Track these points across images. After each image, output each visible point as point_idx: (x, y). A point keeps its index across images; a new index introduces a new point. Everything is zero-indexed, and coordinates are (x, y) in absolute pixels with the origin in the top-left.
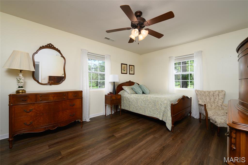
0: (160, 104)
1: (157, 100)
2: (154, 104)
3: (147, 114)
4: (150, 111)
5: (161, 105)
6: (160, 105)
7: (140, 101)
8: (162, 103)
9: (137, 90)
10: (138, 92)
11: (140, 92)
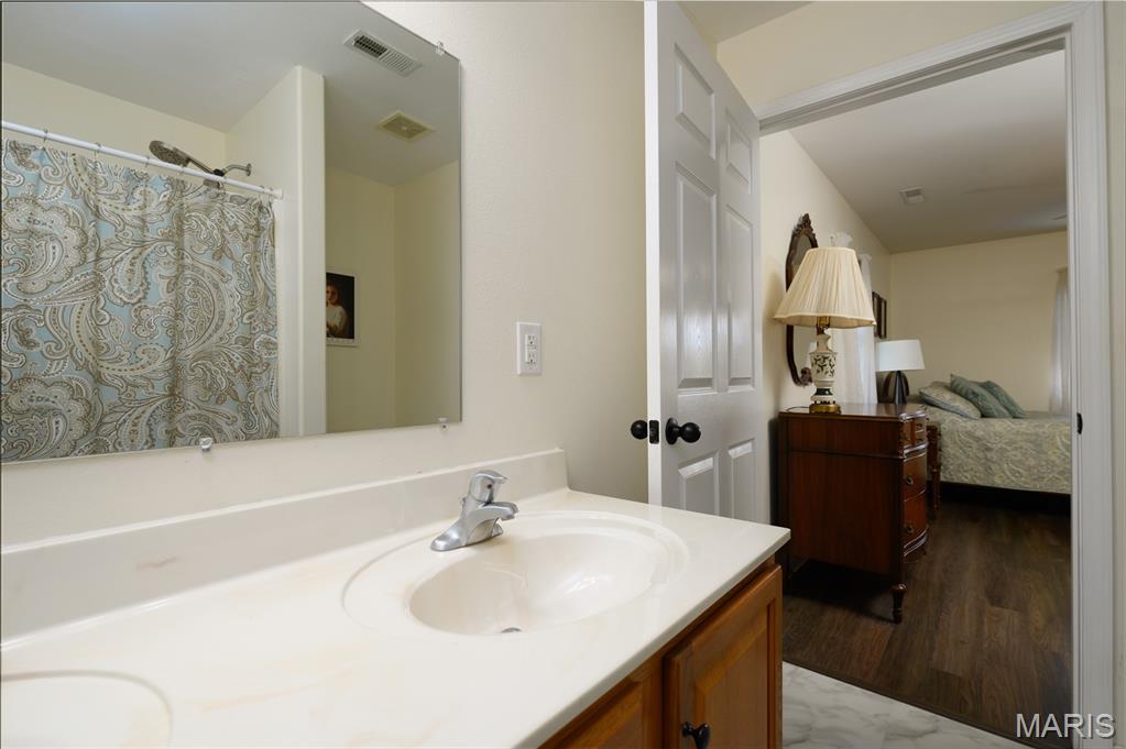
9: (991, 403)
10: (998, 410)
11: (1005, 411)
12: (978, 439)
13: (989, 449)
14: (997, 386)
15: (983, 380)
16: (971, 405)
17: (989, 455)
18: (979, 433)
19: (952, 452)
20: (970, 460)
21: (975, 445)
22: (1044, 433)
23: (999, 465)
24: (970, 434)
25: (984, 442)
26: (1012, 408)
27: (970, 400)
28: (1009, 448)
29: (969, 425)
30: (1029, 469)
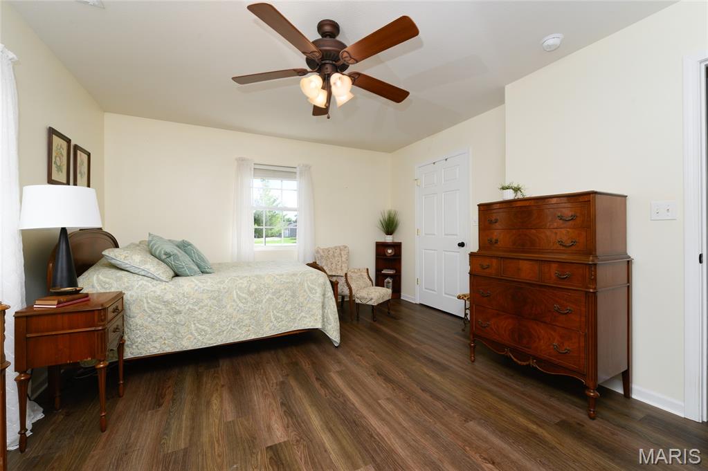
0: (307, 290)
1: (297, 280)
2: (290, 293)
3: (267, 331)
4: (278, 317)
5: (314, 291)
6: (310, 291)
7: (235, 296)
8: (313, 284)
9: (185, 261)
10: (189, 268)
11: (196, 268)
12: (166, 303)
13: (178, 312)
14: (190, 245)
15: (179, 239)
16: (163, 265)
17: (178, 318)
18: (169, 297)
19: (139, 322)
20: (160, 328)
21: (164, 310)
22: (224, 288)
23: (187, 326)
24: (160, 299)
25: (173, 305)
26: (202, 264)
27: (163, 261)
28: (196, 308)
29: (158, 289)
30: (212, 325)
